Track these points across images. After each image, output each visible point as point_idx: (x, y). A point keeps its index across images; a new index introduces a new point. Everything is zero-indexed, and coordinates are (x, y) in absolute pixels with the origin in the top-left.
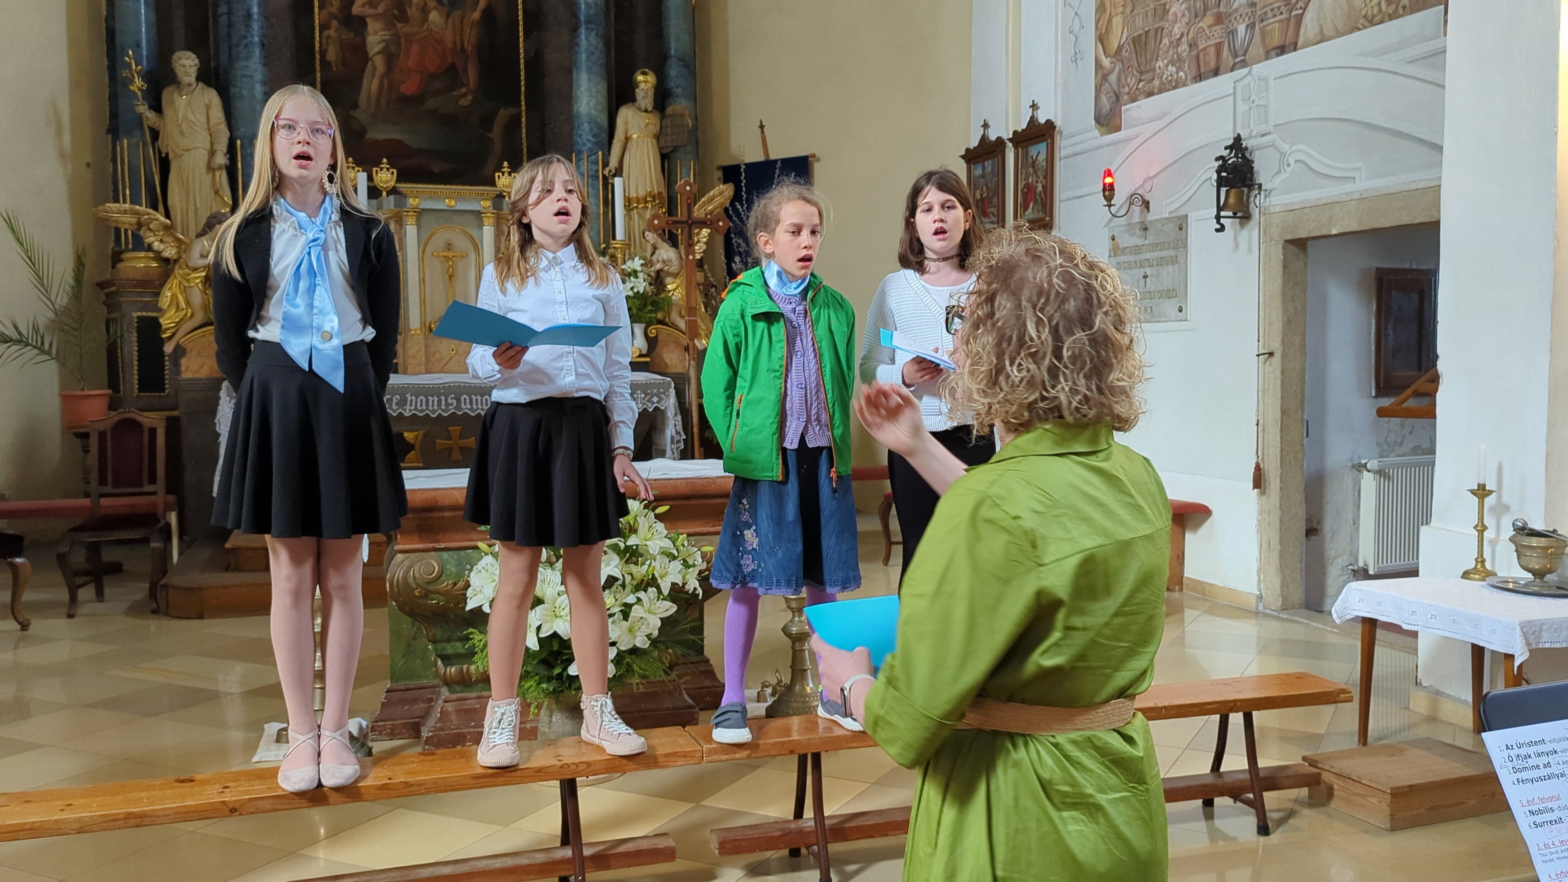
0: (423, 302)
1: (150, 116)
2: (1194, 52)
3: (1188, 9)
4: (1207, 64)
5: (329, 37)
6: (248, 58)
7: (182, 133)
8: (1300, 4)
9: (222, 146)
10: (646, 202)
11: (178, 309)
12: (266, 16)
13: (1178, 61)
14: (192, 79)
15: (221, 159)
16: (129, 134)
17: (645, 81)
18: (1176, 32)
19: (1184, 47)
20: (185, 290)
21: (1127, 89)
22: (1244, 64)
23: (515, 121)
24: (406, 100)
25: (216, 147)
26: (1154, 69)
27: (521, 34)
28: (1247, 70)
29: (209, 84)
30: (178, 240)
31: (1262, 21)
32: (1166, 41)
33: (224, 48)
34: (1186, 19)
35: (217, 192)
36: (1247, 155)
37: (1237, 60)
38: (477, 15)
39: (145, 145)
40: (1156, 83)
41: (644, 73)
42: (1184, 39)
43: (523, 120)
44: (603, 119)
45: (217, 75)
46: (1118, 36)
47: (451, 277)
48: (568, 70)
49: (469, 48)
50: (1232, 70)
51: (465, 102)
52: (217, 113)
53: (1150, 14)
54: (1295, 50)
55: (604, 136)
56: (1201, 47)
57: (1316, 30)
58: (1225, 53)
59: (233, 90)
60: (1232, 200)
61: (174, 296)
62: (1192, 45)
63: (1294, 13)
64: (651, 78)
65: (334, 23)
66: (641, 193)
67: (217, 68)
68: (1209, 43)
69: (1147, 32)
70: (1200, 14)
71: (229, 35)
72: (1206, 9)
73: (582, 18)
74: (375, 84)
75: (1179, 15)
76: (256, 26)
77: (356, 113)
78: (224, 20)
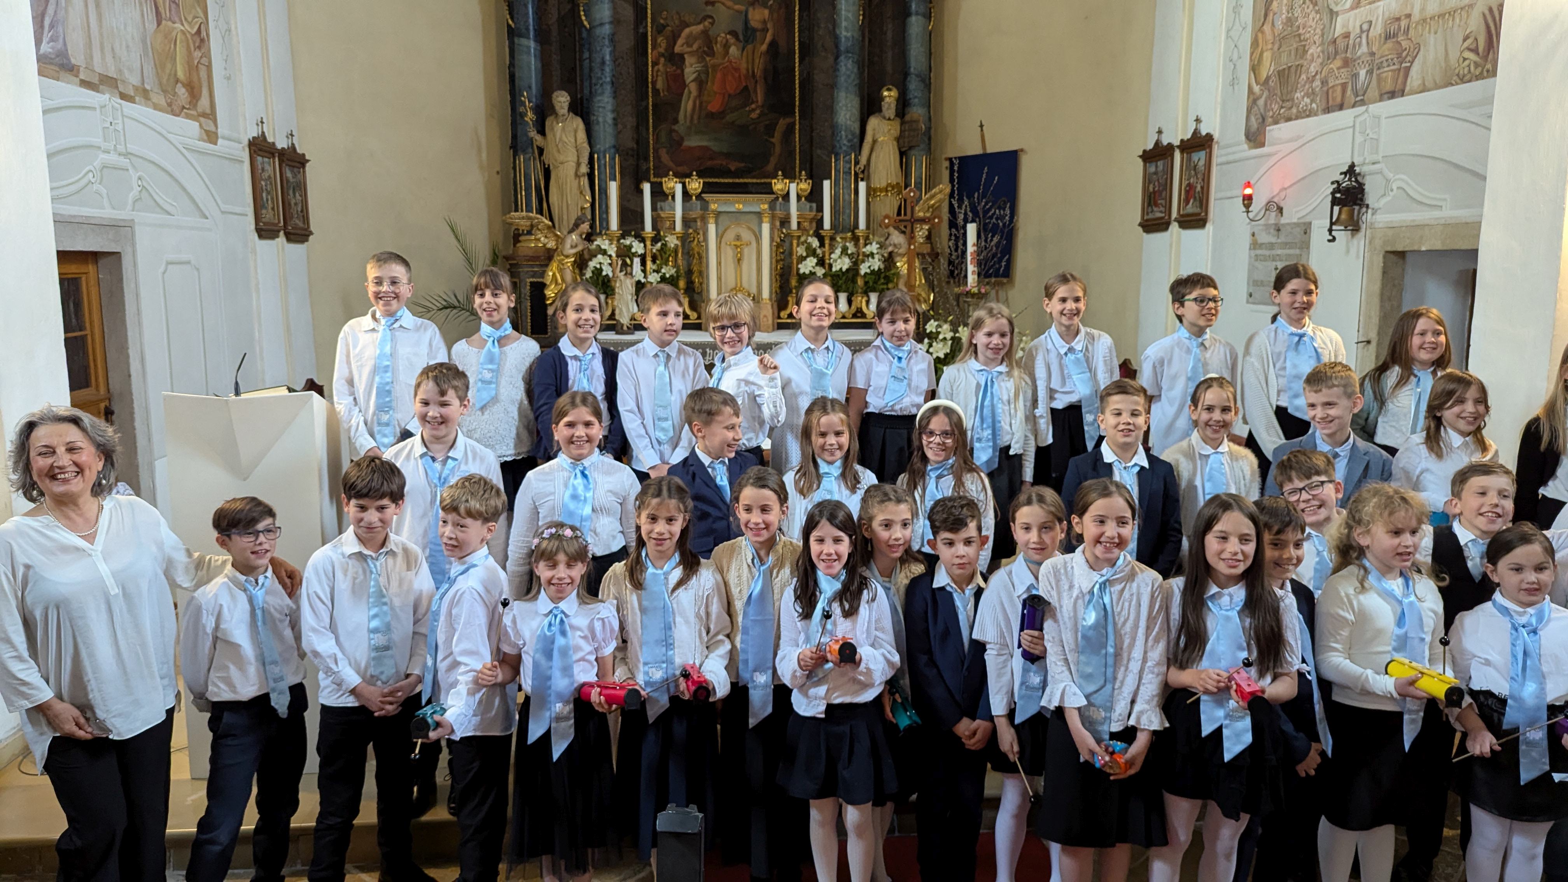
0: (719, 279)
1: (538, 139)
2: (1325, 89)
3: (1323, 52)
4: (1334, 99)
5: (658, 71)
6: (603, 93)
7: (559, 151)
8: (1409, 58)
9: (585, 160)
10: (887, 191)
11: (557, 284)
12: (615, 61)
13: (1312, 94)
14: (565, 111)
15: (584, 169)
16: (524, 152)
17: (889, 95)
18: (1313, 70)
19: (1317, 83)
20: (561, 271)
21: (1271, 113)
22: (1362, 103)
23: (790, 128)
24: (711, 116)
25: (581, 160)
26: (1293, 100)
27: (797, 60)
28: (1364, 108)
29: (576, 114)
30: (557, 235)
31: (1379, 69)
32: (1304, 76)
33: (587, 84)
34: (1320, 60)
35: (581, 193)
36: (1359, 178)
37: (1359, 98)
38: (764, 47)
39: (534, 159)
40: (1294, 110)
41: (889, 90)
42: (1318, 77)
43: (797, 127)
44: (856, 127)
45: (582, 104)
46: (1267, 68)
47: (739, 260)
48: (832, 87)
49: (758, 73)
50: (1353, 106)
51: (754, 115)
52: (582, 135)
53: (1293, 53)
54: (1402, 96)
55: (856, 140)
56: (1331, 85)
57: (1420, 82)
58: (1349, 92)
59: (593, 118)
60: (1343, 216)
61: (554, 275)
62: (1324, 82)
63: (1404, 65)
64: (894, 93)
65: (662, 60)
66: (884, 184)
67: (582, 98)
68: (1337, 82)
69: (1290, 67)
70: (1332, 57)
71: (590, 77)
72: (1336, 53)
73: (842, 49)
74: (690, 103)
75: (1315, 55)
76: (607, 70)
77: (676, 127)
78: (586, 63)
